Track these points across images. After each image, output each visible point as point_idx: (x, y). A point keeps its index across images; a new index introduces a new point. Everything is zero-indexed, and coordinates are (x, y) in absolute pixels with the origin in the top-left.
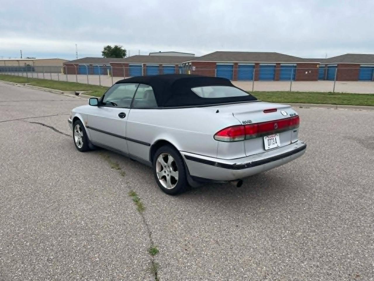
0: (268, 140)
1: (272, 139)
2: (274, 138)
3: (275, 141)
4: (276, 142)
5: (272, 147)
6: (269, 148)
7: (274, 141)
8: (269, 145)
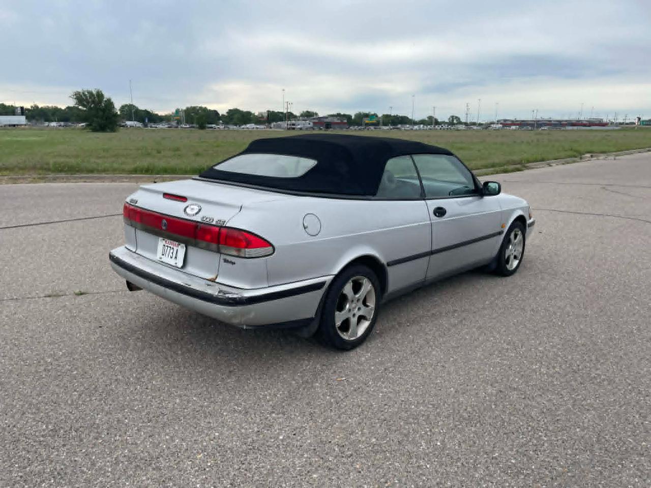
0: (164, 245)
1: (170, 247)
2: (175, 248)
3: (175, 252)
4: (176, 257)
5: (166, 259)
6: (161, 258)
7: (173, 253)
8: (163, 255)
